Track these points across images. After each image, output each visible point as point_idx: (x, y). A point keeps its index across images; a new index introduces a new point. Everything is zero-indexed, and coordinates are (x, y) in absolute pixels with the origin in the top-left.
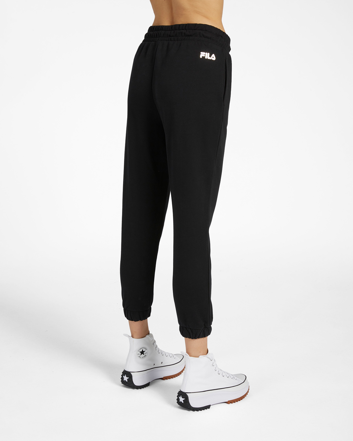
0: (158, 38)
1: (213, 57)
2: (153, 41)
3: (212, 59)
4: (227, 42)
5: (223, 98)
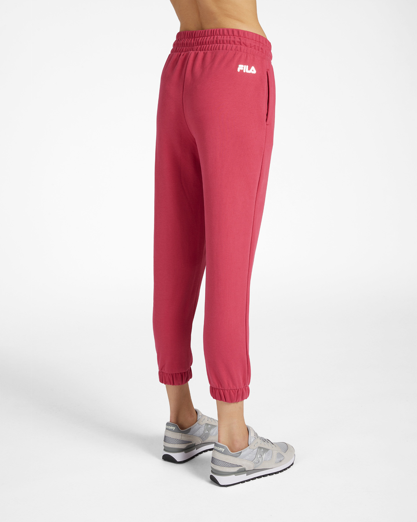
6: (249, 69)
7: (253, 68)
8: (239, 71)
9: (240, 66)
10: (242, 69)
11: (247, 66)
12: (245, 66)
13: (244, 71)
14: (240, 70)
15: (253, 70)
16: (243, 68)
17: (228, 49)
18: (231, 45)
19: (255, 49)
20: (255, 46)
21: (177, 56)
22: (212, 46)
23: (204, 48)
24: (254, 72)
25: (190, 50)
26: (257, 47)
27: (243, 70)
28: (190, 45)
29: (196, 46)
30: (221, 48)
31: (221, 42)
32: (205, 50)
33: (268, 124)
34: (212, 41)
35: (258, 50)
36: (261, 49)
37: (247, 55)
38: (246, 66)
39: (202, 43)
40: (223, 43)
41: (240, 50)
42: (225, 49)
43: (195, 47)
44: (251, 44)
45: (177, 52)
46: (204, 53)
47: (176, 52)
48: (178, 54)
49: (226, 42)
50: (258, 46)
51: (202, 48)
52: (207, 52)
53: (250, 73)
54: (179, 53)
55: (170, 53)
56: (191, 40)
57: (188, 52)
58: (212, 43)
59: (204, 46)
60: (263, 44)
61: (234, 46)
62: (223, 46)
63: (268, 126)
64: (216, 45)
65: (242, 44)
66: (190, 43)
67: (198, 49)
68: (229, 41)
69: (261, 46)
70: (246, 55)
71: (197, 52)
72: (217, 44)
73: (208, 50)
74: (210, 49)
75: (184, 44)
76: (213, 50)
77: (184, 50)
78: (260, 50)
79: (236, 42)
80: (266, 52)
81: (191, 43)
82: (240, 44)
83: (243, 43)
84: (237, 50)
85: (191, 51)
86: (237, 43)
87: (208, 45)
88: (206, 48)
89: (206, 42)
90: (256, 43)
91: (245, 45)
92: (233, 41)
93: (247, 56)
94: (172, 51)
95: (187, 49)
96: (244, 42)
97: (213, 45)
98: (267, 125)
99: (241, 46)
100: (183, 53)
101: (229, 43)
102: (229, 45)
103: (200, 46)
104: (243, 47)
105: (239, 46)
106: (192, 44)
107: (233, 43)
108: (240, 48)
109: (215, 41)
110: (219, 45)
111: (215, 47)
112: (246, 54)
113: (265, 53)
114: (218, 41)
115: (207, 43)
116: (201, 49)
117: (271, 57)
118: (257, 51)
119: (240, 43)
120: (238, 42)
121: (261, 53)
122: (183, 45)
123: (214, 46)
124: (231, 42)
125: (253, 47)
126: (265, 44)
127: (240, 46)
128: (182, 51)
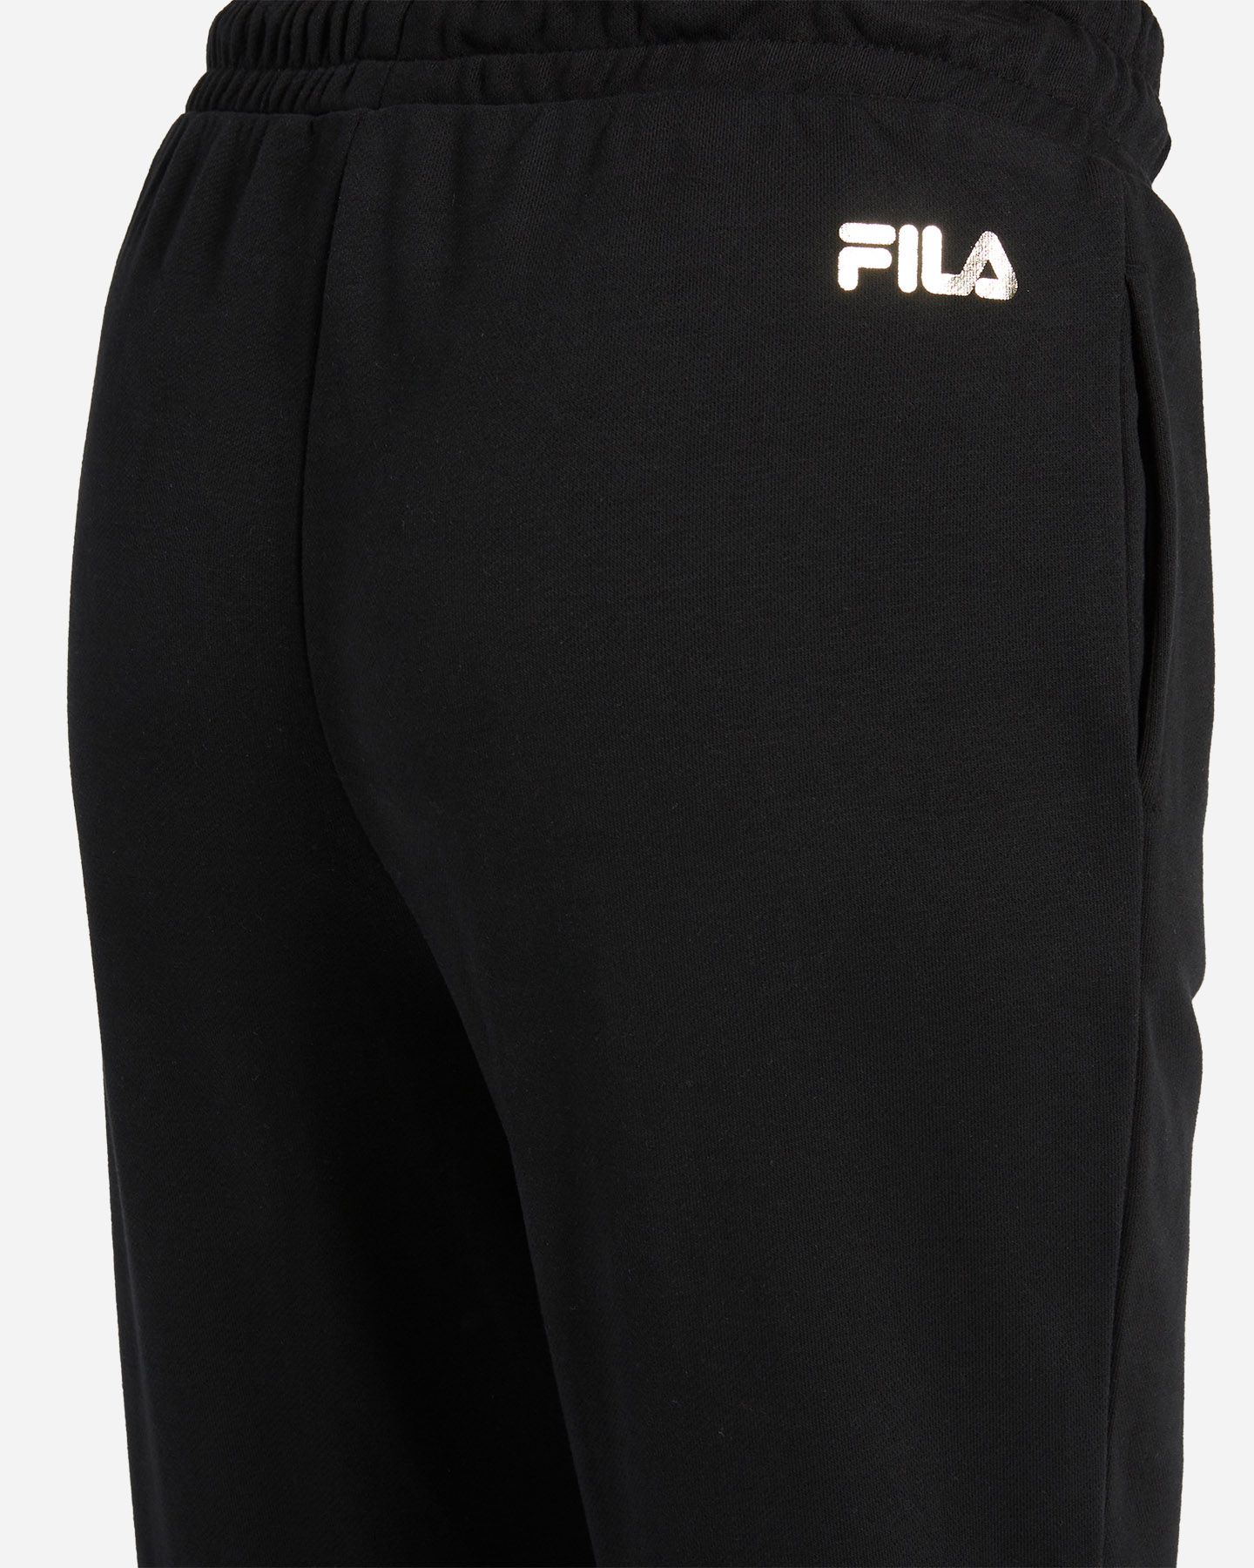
0: (342, 71)
1: (988, 272)
2: (291, 110)
3: (981, 293)
4: (1129, 71)
5: (1134, 730)
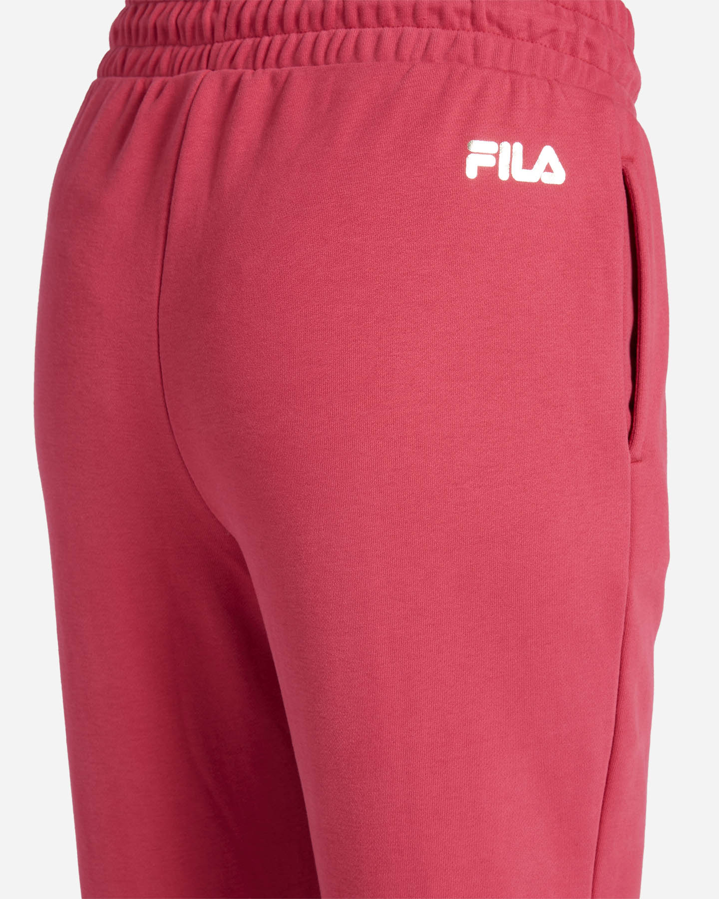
6: (529, 162)
7: (548, 154)
8: (471, 172)
9: (476, 145)
10: (490, 162)
11: (518, 147)
12: (505, 145)
13: (503, 176)
14: (481, 170)
15: (548, 169)
16: (497, 156)
17: (406, 52)
18: (425, 31)
19: (555, 47)
20: (554, 31)
21: (129, 95)
22: (315, 43)
23: (273, 54)
24: (558, 177)
25: (194, 63)
26: (564, 38)
27: (495, 169)
28: (193, 37)
29: (228, 43)
30: (368, 48)
31: (369, 15)
32: (278, 63)
33: (638, 454)
34: (318, 12)
35: (573, 52)
36: (589, 45)
37: (513, 83)
38: (512, 143)
39: (259, 26)
40: (381, 21)
41: (476, 55)
42: (392, 55)
43: (223, 49)
44: (530, 23)
45: (128, 75)
46: (274, 78)
47: (121, 75)
48: (132, 89)
49: (392, 15)
50: (568, 34)
51: (261, 54)
52: (290, 74)
53: (534, 180)
54: (140, 82)
55: (95, 77)
56: (201, 11)
57: (182, 75)
58: (317, 21)
59: (270, 43)
60: (597, 19)
61: (442, 37)
62: (379, 38)
63: (640, 465)
64: (341, 32)
65: (485, 23)
66: (193, 28)
67: (240, 59)
68: (409, 11)
69: (585, 34)
70: (507, 87)
71: (233, 75)
72: (347, 26)
73: (295, 61)
74: (305, 55)
75: (165, 32)
76: (326, 62)
77: (164, 64)
78: (583, 53)
79: (450, 12)
80: (611, 60)
81: (201, 26)
82: (472, 23)
83: (490, 18)
84: (461, 60)
85: (203, 72)
86: (456, 20)
87: (294, 37)
88: (287, 54)
89: (281, 21)
90: (557, 14)
91: (500, 27)
92: (432, 9)
93: (513, 92)
94: (107, 68)
95: (179, 59)
96: (495, 12)
97: (324, 33)
98: (635, 461)
99: (480, 34)
100: (157, 82)
101: (409, 20)
102: (411, 32)
103: (249, 42)
104: (491, 41)
105: (468, 36)
106: (207, 33)
107: (434, 20)
108: (476, 48)
109: (334, 13)
110: (354, 32)
111: (335, 45)
112: (507, 81)
113: (605, 67)
114: (353, 15)
115: (290, 22)
116: (255, 56)
117: (635, 84)
118: (567, 60)
119: (473, 17)
120: (461, 13)
121: (587, 66)
122: (160, 38)
123: (331, 40)
124: (424, 14)
125: (545, 40)
126: (606, 20)
127: (472, 34)
128: (154, 70)
